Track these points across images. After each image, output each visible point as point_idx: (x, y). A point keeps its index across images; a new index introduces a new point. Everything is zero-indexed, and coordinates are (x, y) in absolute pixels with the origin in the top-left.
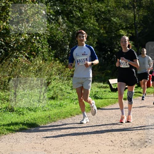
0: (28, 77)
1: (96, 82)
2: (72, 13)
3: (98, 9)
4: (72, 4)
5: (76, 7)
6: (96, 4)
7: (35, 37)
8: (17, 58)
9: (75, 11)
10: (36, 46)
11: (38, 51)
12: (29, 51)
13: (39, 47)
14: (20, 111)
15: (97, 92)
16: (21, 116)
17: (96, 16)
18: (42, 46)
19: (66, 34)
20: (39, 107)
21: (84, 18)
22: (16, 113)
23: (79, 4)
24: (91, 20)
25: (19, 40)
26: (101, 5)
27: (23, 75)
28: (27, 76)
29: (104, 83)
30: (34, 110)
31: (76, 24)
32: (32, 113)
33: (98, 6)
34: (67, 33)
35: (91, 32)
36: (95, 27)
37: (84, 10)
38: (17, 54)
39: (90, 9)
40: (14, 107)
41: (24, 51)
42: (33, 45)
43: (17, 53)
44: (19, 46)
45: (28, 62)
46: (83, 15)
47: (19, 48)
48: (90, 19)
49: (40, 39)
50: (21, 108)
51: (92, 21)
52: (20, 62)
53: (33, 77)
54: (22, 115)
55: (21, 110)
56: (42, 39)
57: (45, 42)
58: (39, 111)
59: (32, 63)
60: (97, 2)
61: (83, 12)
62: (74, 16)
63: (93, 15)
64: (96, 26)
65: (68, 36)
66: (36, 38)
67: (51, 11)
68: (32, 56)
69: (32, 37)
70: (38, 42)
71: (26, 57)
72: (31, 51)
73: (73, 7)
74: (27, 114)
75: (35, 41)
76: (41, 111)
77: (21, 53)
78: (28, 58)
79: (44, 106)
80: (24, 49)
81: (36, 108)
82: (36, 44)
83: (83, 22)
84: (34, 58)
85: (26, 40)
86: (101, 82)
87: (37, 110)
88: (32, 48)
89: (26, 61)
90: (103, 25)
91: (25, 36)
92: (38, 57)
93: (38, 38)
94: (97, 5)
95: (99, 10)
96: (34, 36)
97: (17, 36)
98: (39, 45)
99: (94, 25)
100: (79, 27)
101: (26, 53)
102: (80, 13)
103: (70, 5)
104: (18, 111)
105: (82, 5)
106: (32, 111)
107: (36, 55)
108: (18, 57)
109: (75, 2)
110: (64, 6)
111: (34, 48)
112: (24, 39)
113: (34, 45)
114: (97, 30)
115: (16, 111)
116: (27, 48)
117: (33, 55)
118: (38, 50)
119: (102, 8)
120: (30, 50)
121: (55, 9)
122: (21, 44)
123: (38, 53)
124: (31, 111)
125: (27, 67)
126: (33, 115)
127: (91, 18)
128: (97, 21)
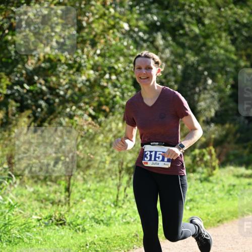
0: (94, 155)
1: (231, 165)
2: (183, 28)
3: (236, 18)
4: (182, 9)
5: (192, 15)
6: (231, 9)
7: (107, 76)
8: (71, 117)
9: (188, 22)
10: (109, 94)
11: (114, 103)
12: (95, 104)
13: (115, 96)
14: (78, 225)
15: (234, 186)
16: (81, 234)
17: (231, 34)
18: (123, 93)
19: (171, 70)
20: (117, 215)
21: (207, 36)
22: (69, 227)
23: (196, 10)
24: (221, 40)
25: (76, 81)
26: (240, 11)
27: (83, 152)
28: (91, 154)
29: (247, 168)
30: (105, 222)
31: (190, 48)
32: (102, 227)
33: (235, 13)
34: (172, 66)
35: (221, 64)
36: (228, 54)
37: (207, 22)
38: (71, 110)
39: (220, 19)
40: (66, 216)
41: (86, 103)
42: (104, 92)
43: (71, 107)
44: (75, 93)
45: (95, 126)
46: (204, 31)
47: (76, 98)
48: (218, 40)
49: (117, 79)
50: (79, 217)
51: (223, 44)
52: (77, 125)
53: (104, 155)
54: (82, 231)
55: (79, 221)
56: (122, 80)
57: (129, 86)
58: (115, 224)
59: (101, 128)
60: (232, 6)
61: (204, 25)
62: (186, 34)
63: (225, 31)
64: (230, 52)
65: (175, 74)
66: (110, 79)
67: (141, 23)
68: (102, 113)
69: (102, 76)
70: (115, 86)
71: (90, 115)
72: (100, 104)
73: (184, 15)
74: (90, 230)
75: (107, 83)
76: (119, 224)
77: (80, 108)
78: (94, 118)
79: (126, 214)
80: (87, 100)
81: (110, 218)
82: (110, 90)
83: (204, 45)
84: (106, 117)
85: (90, 82)
86: (240, 164)
87: (111, 221)
88: (103, 96)
89: (90, 124)
90: (245, 50)
91: (89, 75)
92: (113, 115)
93: (114, 77)
94: (233, 11)
95: (237, 22)
96: (105, 73)
97: (73, 74)
98: (115, 91)
99: (226, 50)
100: (197, 54)
101: (90, 107)
102: (198, 27)
103: (179, 10)
104: (74, 223)
105: (202, 11)
106: (102, 224)
107: (110, 111)
108: (74, 115)
109: (190, 6)
110: (167, 14)
111: (107, 98)
112: (87, 81)
113: (107, 91)
114: (232, 61)
115: (69, 225)
116: (92, 98)
117: (104, 111)
118: (113, 101)
119: (244, 16)
120: (97, 101)
121: (148, 19)
122: (80, 89)
123: (113, 107)
124: (100, 224)
125: (91, 137)
126: (103, 231)
127: (220, 37)
128: (233, 42)
